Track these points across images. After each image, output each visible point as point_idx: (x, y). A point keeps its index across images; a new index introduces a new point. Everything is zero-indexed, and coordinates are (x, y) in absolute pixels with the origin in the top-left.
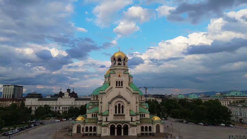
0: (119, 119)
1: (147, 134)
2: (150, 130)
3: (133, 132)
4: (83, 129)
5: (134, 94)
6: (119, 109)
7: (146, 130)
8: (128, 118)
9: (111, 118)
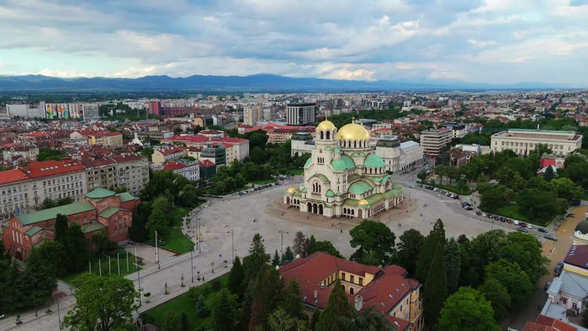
0: (316, 198)
1: (348, 217)
2: (353, 213)
3: (327, 212)
4: (292, 200)
5: (334, 173)
6: (317, 188)
7: (349, 213)
8: (323, 198)
9: (309, 196)
